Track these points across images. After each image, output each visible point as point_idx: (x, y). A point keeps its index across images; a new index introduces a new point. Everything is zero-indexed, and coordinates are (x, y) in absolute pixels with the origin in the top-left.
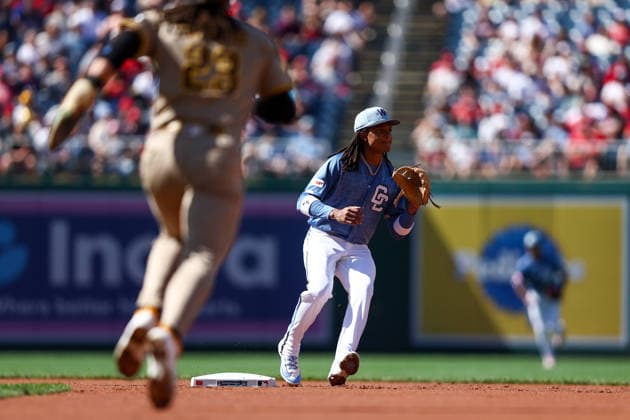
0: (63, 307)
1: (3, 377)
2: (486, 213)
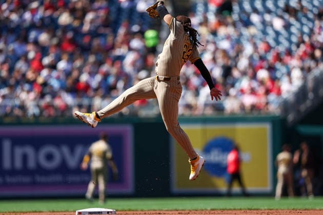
0: (9, 179)
2: (204, 132)
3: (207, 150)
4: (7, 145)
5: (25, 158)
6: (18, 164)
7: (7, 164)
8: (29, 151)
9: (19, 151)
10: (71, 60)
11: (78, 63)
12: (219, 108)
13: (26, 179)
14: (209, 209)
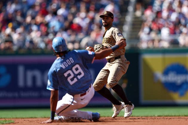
0: (23, 94)
1: (1, 118)
2: (164, 59)
3: (166, 72)
4: (21, 69)
5: (34, 79)
6: (29, 83)
7: (21, 83)
8: (37, 73)
9: (30, 74)
10: (68, 8)
11: (73, 10)
12: (175, 43)
13: (35, 94)
14: (156, 115)
